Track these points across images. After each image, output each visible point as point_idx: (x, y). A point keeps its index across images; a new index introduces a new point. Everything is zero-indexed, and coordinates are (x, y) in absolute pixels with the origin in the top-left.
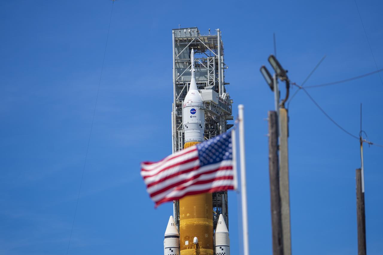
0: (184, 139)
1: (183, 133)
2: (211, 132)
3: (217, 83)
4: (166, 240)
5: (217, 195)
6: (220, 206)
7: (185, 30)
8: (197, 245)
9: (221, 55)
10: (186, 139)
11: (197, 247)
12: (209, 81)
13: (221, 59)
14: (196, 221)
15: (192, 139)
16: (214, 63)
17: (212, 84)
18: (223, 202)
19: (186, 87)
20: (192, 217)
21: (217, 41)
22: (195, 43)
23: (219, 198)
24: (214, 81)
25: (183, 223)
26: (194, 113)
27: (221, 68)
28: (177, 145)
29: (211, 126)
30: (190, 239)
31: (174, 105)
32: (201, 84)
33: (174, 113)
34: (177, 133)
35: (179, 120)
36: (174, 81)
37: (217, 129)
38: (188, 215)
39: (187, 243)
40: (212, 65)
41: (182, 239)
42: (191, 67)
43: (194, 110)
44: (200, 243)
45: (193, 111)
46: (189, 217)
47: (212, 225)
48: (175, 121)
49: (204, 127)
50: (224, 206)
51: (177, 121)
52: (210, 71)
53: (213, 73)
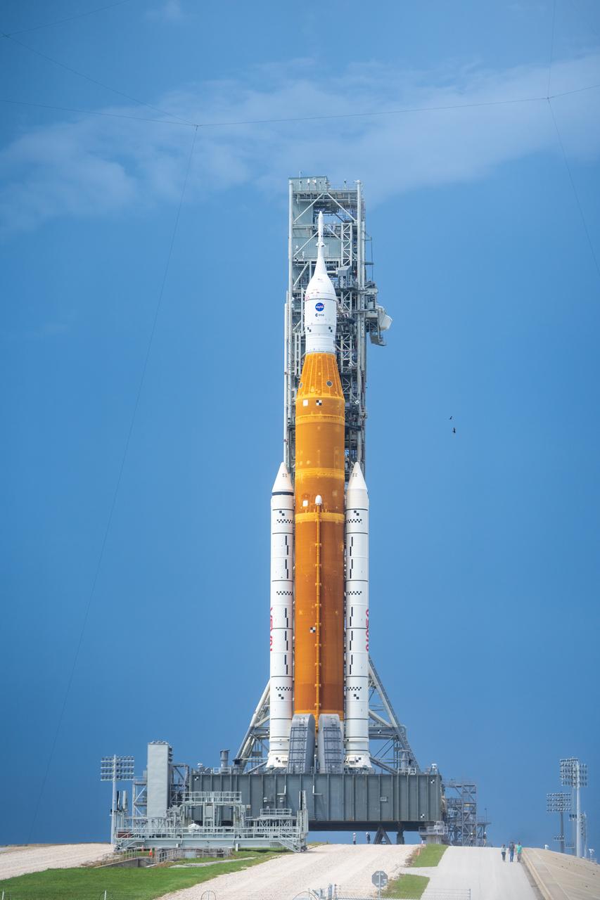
0: (303, 346)
1: (304, 337)
2: (345, 336)
3: (355, 263)
4: (274, 498)
5: (351, 432)
6: (355, 448)
7: (309, 181)
8: (321, 507)
9: (362, 221)
10: (309, 348)
11: (321, 511)
12: (342, 258)
13: (361, 227)
14: (319, 472)
15: (317, 349)
16: (351, 232)
17: (348, 264)
18: (360, 444)
19: (308, 267)
20: (314, 465)
21: (356, 198)
22: (323, 200)
23: (353, 437)
24: (351, 259)
25: (300, 474)
26: (321, 310)
27: (361, 240)
28: (293, 355)
29: (344, 327)
30: (311, 498)
31: (289, 293)
32: (331, 262)
33: (289, 305)
34: (293, 338)
35: (297, 317)
36: (290, 257)
37: (353, 332)
38: (308, 462)
39: (305, 503)
40: (348, 234)
41: (298, 496)
42: (317, 236)
43: (321, 304)
44: (326, 504)
45: (320, 307)
46: (308, 466)
47: (343, 477)
48: (290, 318)
49: (334, 329)
50: (359, 448)
51: (294, 318)
52: (345, 243)
53: (348, 247)
